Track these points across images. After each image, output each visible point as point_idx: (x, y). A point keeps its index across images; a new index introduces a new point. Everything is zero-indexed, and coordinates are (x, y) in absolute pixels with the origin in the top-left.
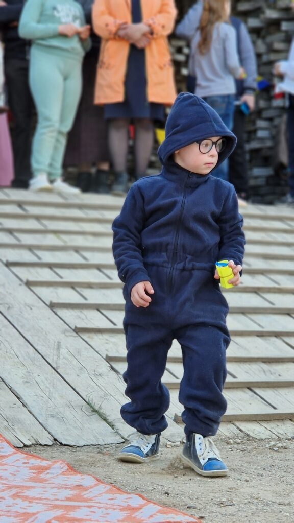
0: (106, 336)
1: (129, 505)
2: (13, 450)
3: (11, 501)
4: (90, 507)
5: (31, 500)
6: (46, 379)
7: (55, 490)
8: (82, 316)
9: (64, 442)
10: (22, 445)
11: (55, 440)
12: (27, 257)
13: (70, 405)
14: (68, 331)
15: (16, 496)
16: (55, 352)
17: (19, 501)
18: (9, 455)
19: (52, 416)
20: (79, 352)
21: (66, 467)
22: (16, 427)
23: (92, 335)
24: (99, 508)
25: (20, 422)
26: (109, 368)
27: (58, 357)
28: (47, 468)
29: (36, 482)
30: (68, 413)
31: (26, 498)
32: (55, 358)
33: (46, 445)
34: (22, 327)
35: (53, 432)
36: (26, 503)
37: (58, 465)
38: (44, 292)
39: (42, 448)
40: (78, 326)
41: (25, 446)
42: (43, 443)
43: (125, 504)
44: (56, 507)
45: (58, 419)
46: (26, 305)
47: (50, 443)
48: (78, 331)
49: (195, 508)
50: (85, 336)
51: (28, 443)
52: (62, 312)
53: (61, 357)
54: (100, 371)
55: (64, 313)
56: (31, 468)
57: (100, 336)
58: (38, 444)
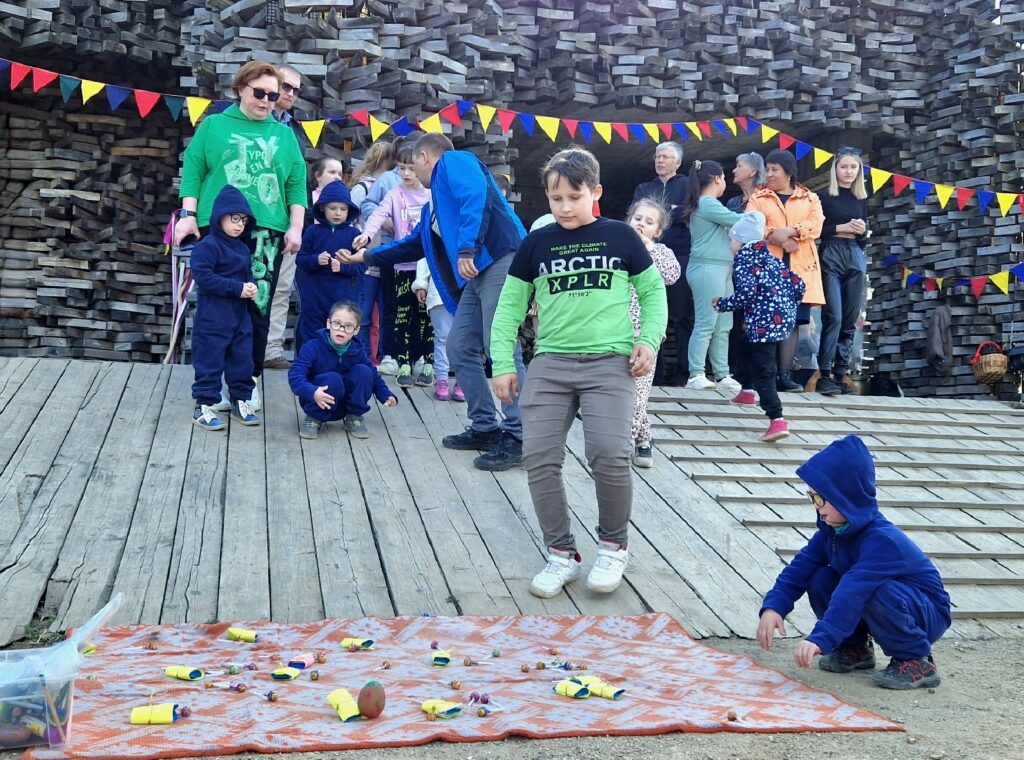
0: (773, 529)
1: (823, 705)
2: (692, 643)
3: (702, 694)
4: (783, 704)
5: (722, 695)
6: (719, 571)
7: (744, 685)
8: (749, 510)
9: (741, 635)
10: (700, 637)
11: (732, 632)
12: (691, 452)
13: (744, 598)
14: (736, 525)
15: (706, 690)
16: (725, 545)
17: (711, 695)
18: (692, 648)
19: (728, 608)
20: (749, 546)
21: (752, 663)
22: (693, 619)
23: (760, 528)
24: (793, 706)
25: (696, 613)
26: (779, 561)
27: (729, 549)
28: (732, 664)
29: (723, 676)
30: (742, 605)
31: (717, 692)
32: (725, 551)
33: (724, 638)
34: (691, 520)
35: (729, 625)
36: (718, 697)
37: (743, 661)
38: (709, 486)
39: (720, 640)
40: (746, 520)
41: (704, 638)
42: (721, 635)
43: (819, 704)
44: (748, 702)
45: (733, 611)
46: (693, 499)
47: (728, 636)
48: (744, 523)
50: (753, 529)
51: (706, 635)
52: (729, 506)
53: (731, 550)
54: (771, 564)
55: (731, 507)
56: (717, 663)
57: (768, 529)
58: (715, 636)
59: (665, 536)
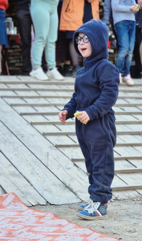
0: (71, 149)
1: (84, 234)
2: (27, 208)
3: (26, 234)
4: (65, 235)
5: (36, 232)
6: (42, 172)
7: (48, 227)
8: (59, 139)
9: (52, 203)
10: (31, 205)
11: (47, 202)
12: (30, 110)
13: (54, 184)
14: (52, 147)
15: (29, 231)
16: (46, 158)
17: (30, 233)
18: (25, 211)
19: (46, 190)
20: (58, 158)
21: (53, 216)
22: (28, 197)
23: (64, 148)
24: (70, 235)
25: (29, 194)
26: (73, 165)
27: (48, 160)
28: (44, 217)
29: (38, 223)
30: (53, 188)
31: (33, 232)
32: (46, 161)
33: (43, 205)
34: (29, 146)
35: (46, 199)
36: (34, 234)
37: (49, 215)
38: (39, 127)
39: (41, 206)
40: (57, 144)
41: (33, 206)
42: (42, 204)
43: (83, 233)
44: (49, 236)
45: (48, 191)
46: (31, 135)
47: (45, 204)
48: (57, 146)
49: (117, 234)
50: (61, 149)
51: (34, 204)
52: (49, 138)
53: (49, 160)
54: (69, 166)
55: (50, 138)
56: (36, 217)
57: (68, 149)
58: (39, 205)
59: (15, 155)
